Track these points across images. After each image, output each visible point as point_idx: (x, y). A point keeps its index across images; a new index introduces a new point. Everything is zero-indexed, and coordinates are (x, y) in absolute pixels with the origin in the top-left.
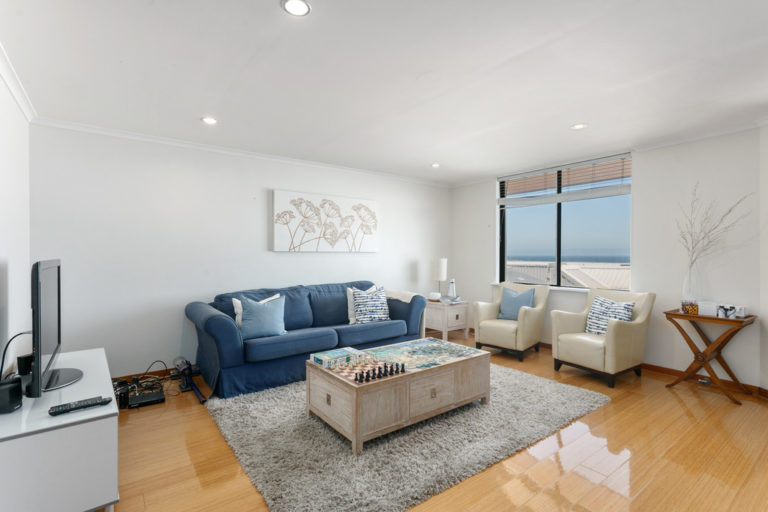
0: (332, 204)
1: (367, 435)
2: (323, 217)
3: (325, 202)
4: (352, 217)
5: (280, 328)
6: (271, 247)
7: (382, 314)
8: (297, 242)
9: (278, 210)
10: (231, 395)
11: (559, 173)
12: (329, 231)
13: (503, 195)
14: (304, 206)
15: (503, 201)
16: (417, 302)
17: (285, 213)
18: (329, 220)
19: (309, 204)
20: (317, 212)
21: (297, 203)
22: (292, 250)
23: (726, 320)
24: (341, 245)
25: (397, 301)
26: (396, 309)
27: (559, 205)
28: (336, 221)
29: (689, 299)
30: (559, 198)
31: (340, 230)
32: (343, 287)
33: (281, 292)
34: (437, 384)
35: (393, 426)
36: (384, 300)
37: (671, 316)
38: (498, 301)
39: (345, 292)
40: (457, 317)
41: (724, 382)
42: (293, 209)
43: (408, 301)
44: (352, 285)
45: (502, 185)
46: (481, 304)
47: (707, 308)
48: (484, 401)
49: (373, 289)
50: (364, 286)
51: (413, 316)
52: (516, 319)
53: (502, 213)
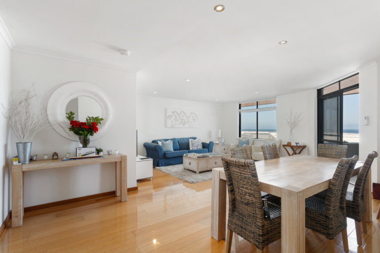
0: (183, 112)
1: (200, 170)
2: (181, 116)
3: (182, 111)
4: (190, 116)
5: (172, 149)
6: (166, 126)
7: (200, 147)
8: (173, 125)
9: (168, 115)
10: (161, 166)
11: (257, 102)
12: (183, 121)
13: (240, 108)
14: (175, 114)
15: (240, 110)
16: (211, 144)
17: (170, 116)
18: (183, 117)
19: (177, 113)
20: (179, 115)
21: (173, 113)
22: (172, 127)
23: (298, 146)
24: (186, 126)
25: (205, 143)
26: (205, 146)
27: (257, 112)
28: (185, 118)
29: (289, 141)
30: (257, 110)
31: (186, 120)
32: (188, 139)
33: (171, 140)
34: (217, 161)
36: (201, 143)
37: (284, 146)
38: (238, 144)
39: (188, 140)
40: (224, 149)
42: (172, 114)
43: (208, 143)
44: (190, 138)
45: (240, 105)
47: (293, 144)
49: (197, 140)
50: (194, 138)
51: (210, 147)
53: (240, 115)
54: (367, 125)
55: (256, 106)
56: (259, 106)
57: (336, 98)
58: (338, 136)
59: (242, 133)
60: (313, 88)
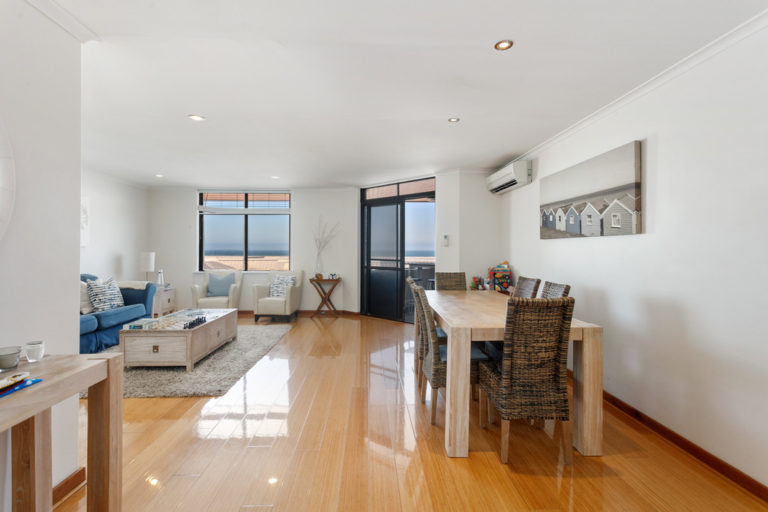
11: (246, 194)
13: (201, 203)
15: (202, 208)
16: (151, 288)
23: (333, 280)
25: (129, 289)
26: (130, 297)
27: (246, 217)
29: (318, 272)
30: (246, 212)
35: (203, 355)
37: (312, 281)
38: (205, 284)
40: (169, 301)
41: (326, 312)
45: (201, 195)
46: (197, 286)
47: (326, 276)
48: (234, 339)
52: (227, 295)
53: (201, 217)
54: (447, 246)
55: (243, 203)
56: (250, 203)
57: (395, 206)
58: (397, 260)
59: (207, 259)
60: (355, 186)
